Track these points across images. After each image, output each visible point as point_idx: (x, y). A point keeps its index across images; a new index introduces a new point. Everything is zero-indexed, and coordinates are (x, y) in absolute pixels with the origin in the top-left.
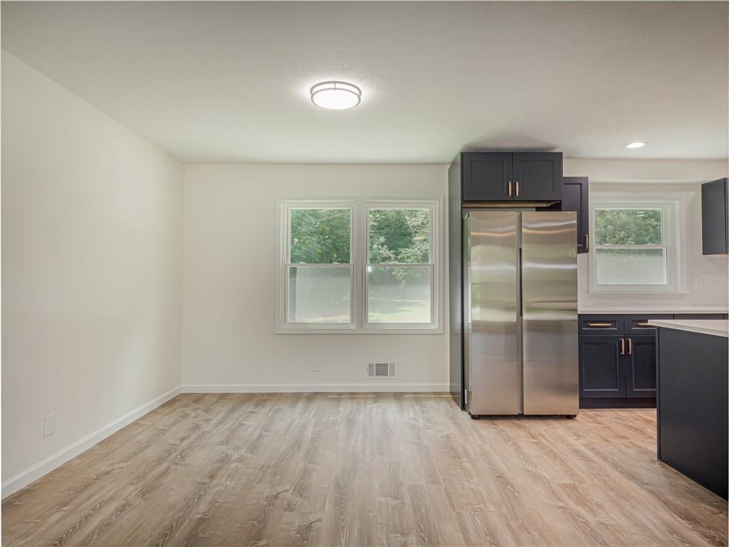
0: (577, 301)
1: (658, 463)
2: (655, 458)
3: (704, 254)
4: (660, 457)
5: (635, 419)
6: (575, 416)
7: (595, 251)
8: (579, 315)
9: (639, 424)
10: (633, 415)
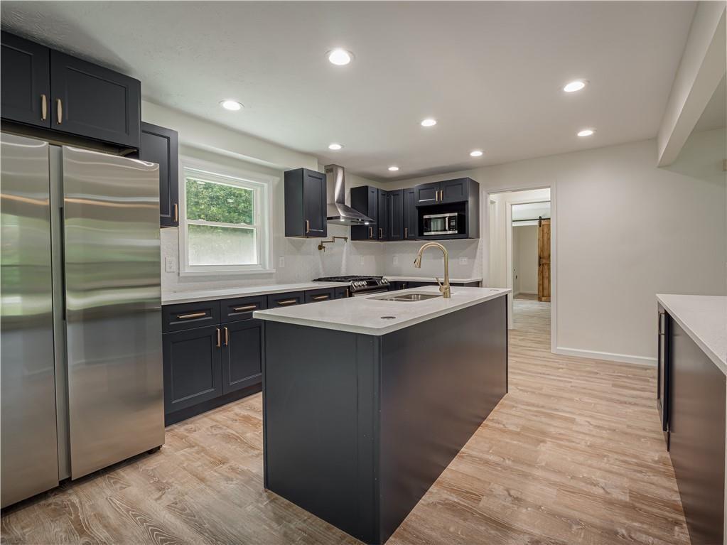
0: (159, 285)
1: (265, 494)
2: (262, 487)
3: (286, 236)
4: (268, 485)
5: (233, 420)
6: (159, 448)
7: (186, 227)
8: (163, 306)
9: (238, 427)
10: (231, 414)
